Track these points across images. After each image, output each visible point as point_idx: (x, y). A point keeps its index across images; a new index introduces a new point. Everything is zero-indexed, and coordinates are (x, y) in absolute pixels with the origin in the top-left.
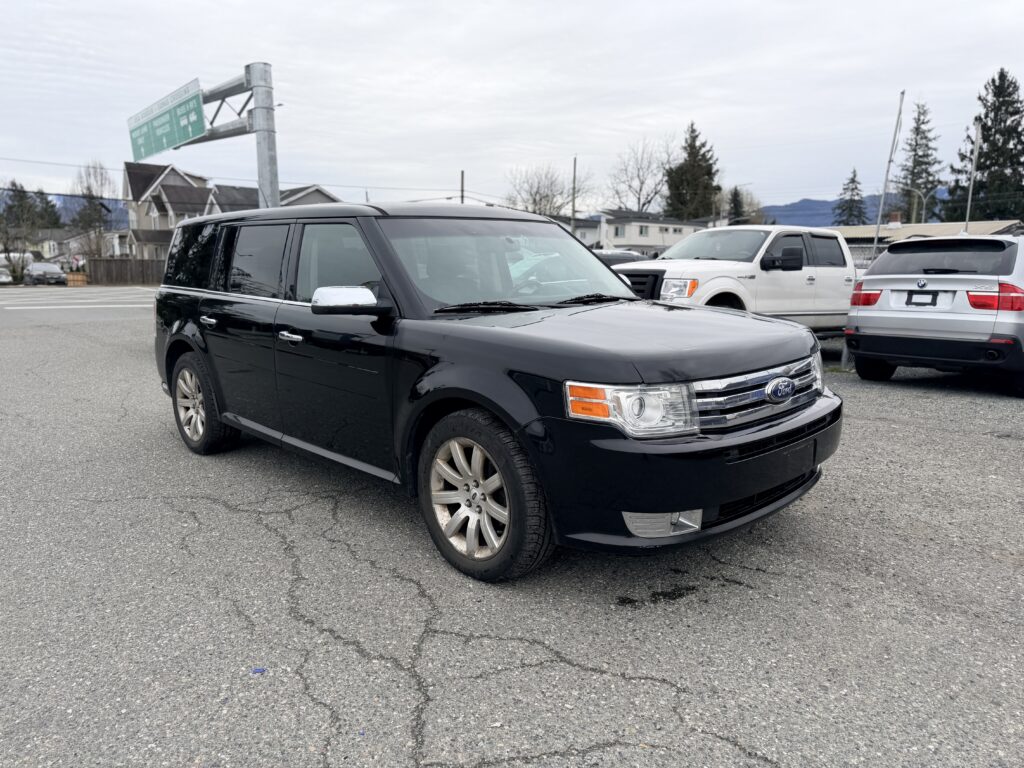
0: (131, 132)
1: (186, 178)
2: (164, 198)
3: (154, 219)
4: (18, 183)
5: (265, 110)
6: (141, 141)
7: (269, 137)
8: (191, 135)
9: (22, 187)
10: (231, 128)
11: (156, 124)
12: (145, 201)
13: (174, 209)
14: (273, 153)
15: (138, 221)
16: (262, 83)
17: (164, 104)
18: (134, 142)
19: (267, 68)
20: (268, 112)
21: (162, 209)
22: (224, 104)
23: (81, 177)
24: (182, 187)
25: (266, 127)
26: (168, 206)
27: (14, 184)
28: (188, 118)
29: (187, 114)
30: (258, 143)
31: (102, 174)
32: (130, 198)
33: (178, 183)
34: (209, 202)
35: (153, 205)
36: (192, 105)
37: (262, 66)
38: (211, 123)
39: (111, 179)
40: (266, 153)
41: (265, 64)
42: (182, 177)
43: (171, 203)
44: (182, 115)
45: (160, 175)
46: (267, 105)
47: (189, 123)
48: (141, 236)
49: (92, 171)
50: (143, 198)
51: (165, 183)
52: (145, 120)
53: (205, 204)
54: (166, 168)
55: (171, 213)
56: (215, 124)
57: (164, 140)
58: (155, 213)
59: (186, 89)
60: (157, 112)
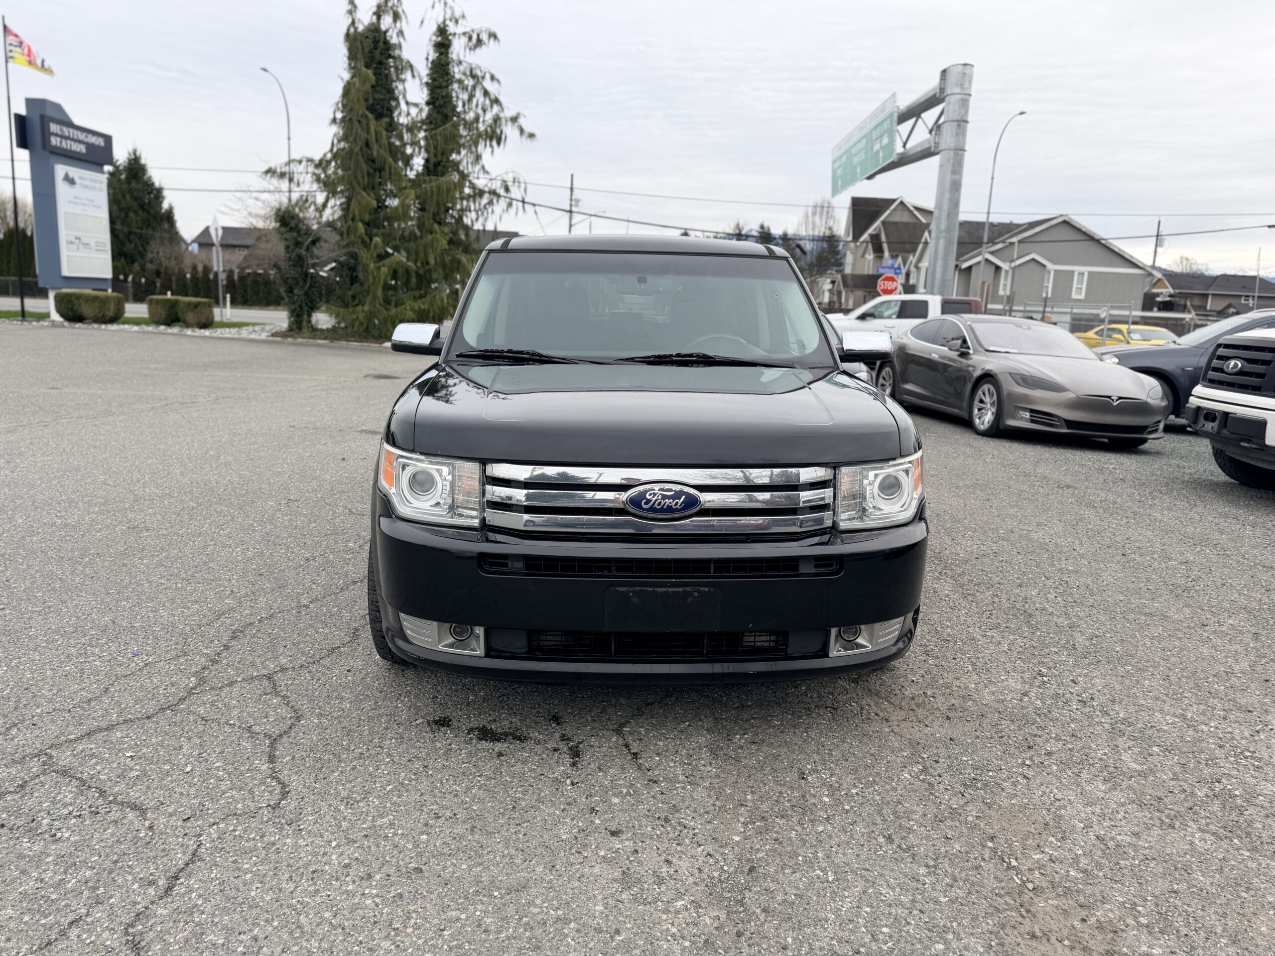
0: (834, 162)
1: (916, 213)
2: (883, 238)
3: (869, 261)
4: (766, 225)
5: (956, 124)
6: (839, 172)
7: (955, 158)
8: (881, 162)
9: (769, 229)
10: (919, 149)
11: (854, 151)
12: (864, 242)
13: (890, 250)
14: (957, 177)
15: (854, 265)
16: (957, 90)
17: (863, 128)
18: (834, 172)
19: (967, 70)
20: (959, 125)
21: (878, 250)
22: (920, 121)
23: (807, 217)
24: (906, 224)
25: (952, 145)
26: (885, 247)
27: (762, 227)
28: (881, 142)
29: (881, 137)
30: (941, 166)
31: (828, 212)
32: (850, 238)
33: (905, 218)
34: (923, 240)
35: (870, 246)
36: (886, 126)
37: (960, 68)
38: (905, 144)
39: (837, 217)
40: (949, 177)
41: (965, 65)
42: (911, 212)
43: (888, 243)
44: (876, 139)
45: (885, 211)
46: (959, 118)
47: (882, 148)
48: (850, 282)
49: (819, 210)
50: (862, 239)
51: (892, 219)
52: (844, 148)
53: (918, 243)
54: (894, 200)
55: (887, 254)
56: (908, 146)
57: (858, 170)
58: (870, 256)
59: (882, 108)
60: (856, 138)
